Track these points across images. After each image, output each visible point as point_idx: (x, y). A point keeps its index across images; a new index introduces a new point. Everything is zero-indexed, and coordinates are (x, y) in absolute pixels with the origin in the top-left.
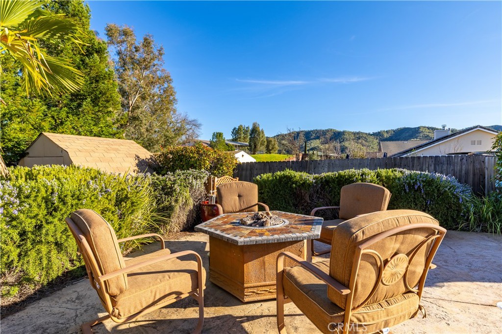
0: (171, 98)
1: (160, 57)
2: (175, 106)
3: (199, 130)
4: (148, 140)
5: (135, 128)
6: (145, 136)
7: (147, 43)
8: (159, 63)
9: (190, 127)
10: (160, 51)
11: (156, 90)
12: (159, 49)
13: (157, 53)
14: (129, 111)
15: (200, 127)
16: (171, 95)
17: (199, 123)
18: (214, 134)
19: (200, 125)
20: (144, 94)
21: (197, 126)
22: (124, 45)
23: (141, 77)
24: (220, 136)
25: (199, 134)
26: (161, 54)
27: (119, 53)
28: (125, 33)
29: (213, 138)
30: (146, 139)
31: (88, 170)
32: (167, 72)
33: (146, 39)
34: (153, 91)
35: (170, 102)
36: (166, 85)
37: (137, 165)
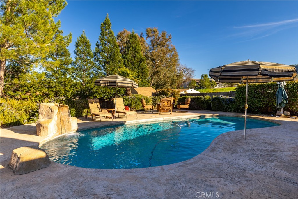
0: (176, 58)
1: (170, 40)
2: (179, 62)
3: (194, 74)
4: (164, 82)
5: (157, 76)
6: (162, 80)
7: (163, 35)
8: (169, 43)
9: (188, 73)
10: (169, 37)
11: (168, 56)
12: (169, 36)
13: (168, 38)
14: (155, 68)
15: (194, 72)
16: (176, 57)
17: (193, 69)
18: (202, 76)
19: (194, 71)
20: (162, 59)
21: (192, 71)
22: (154, 37)
23: (161, 51)
24: (206, 77)
25: (193, 76)
26: (170, 38)
27: (151, 41)
28: (154, 31)
29: (201, 78)
30: (163, 81)
31: (142, 95)
32: (173, 46)
33: (162, 34)
34: (166, 57)
35: (175, 61)
36: (173, 53)
37: (152, 94)
